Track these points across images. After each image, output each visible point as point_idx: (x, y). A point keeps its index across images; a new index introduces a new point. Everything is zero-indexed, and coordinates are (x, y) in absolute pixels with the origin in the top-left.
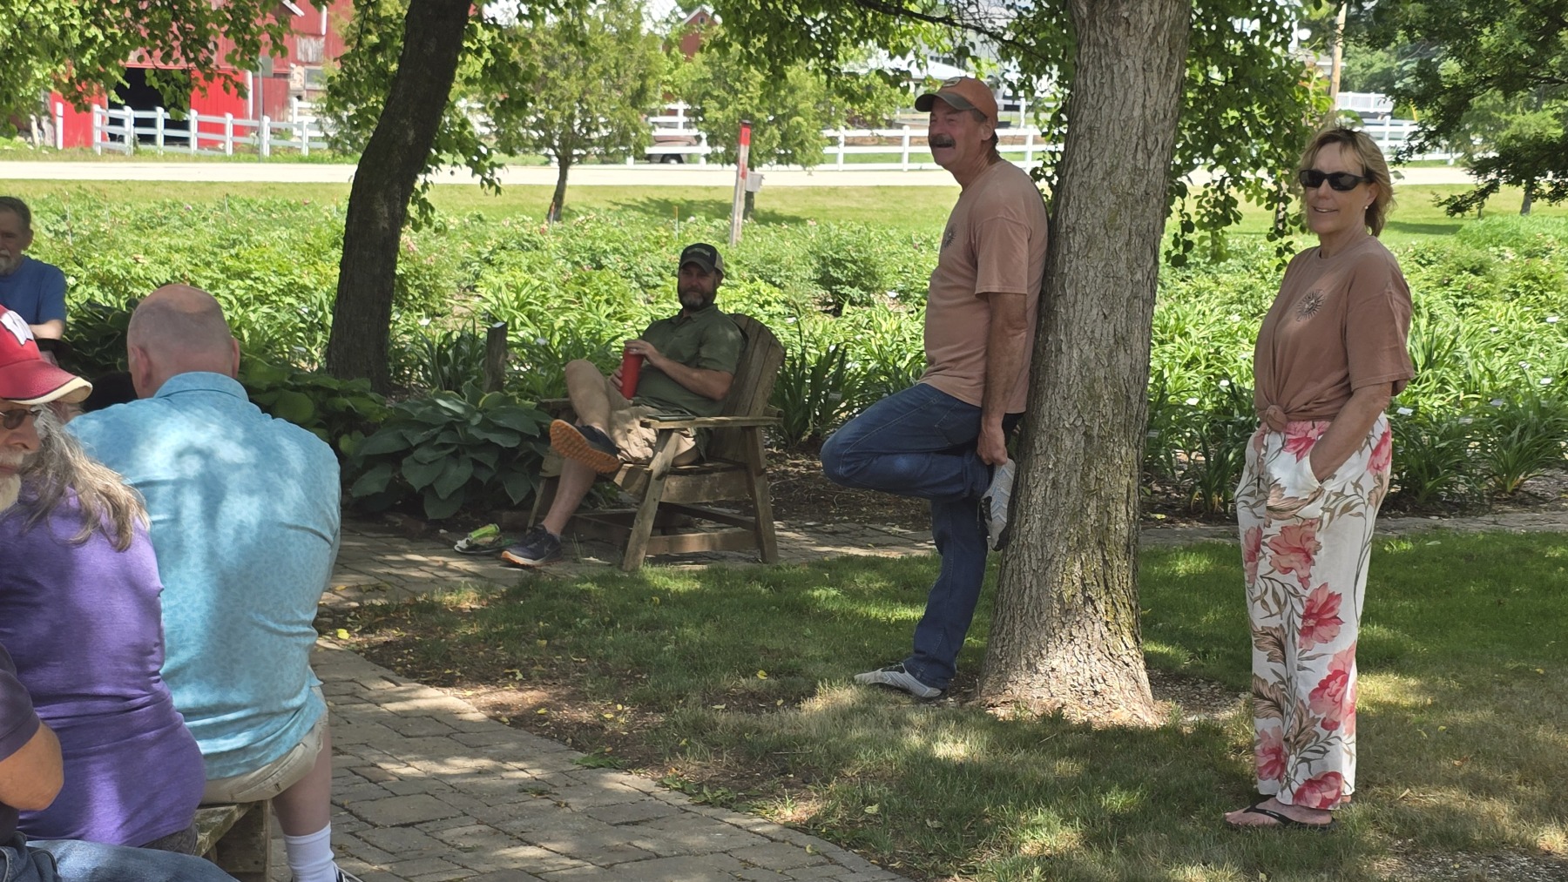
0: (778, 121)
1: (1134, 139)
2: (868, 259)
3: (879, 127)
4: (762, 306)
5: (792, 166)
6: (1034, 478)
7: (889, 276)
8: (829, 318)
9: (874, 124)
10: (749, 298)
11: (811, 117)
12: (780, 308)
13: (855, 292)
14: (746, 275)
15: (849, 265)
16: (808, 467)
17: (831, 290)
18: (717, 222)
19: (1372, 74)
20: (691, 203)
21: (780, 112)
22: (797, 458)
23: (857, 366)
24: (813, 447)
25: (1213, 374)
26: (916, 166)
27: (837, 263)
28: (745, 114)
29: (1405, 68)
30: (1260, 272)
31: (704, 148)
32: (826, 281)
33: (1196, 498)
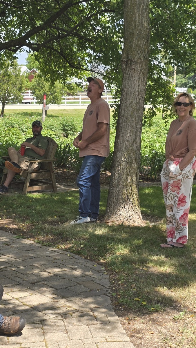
0: (52, 94)
1: (136, 96)
2: (73, 125)
3: (74, 96)
4: (50, 136)
5: (55, 105)
6: (116, 172)
7: (78, 129)
8: (65, 138)
9: (73, 95)
10: (47, 134)
11: (59, 93)
12: (54, 136)
13: (71, 132)
14: (46, 128)
15: (69, 126)
16: (63, 171)
17: (65, 132)
18: (38, 117)
19: (182, 83)
20: (32, 113)
21: (52, 92)
22: (60, 169)
23: (73, 148)
24: (64, 166)
25: (151, 149)
26: (83, 104)
27: (67, 126)
28: (44, 93)
29: (189, 82)
30: (160, 127)
31: (35, 101)
32: (64, 130)
33: (149, 176)
